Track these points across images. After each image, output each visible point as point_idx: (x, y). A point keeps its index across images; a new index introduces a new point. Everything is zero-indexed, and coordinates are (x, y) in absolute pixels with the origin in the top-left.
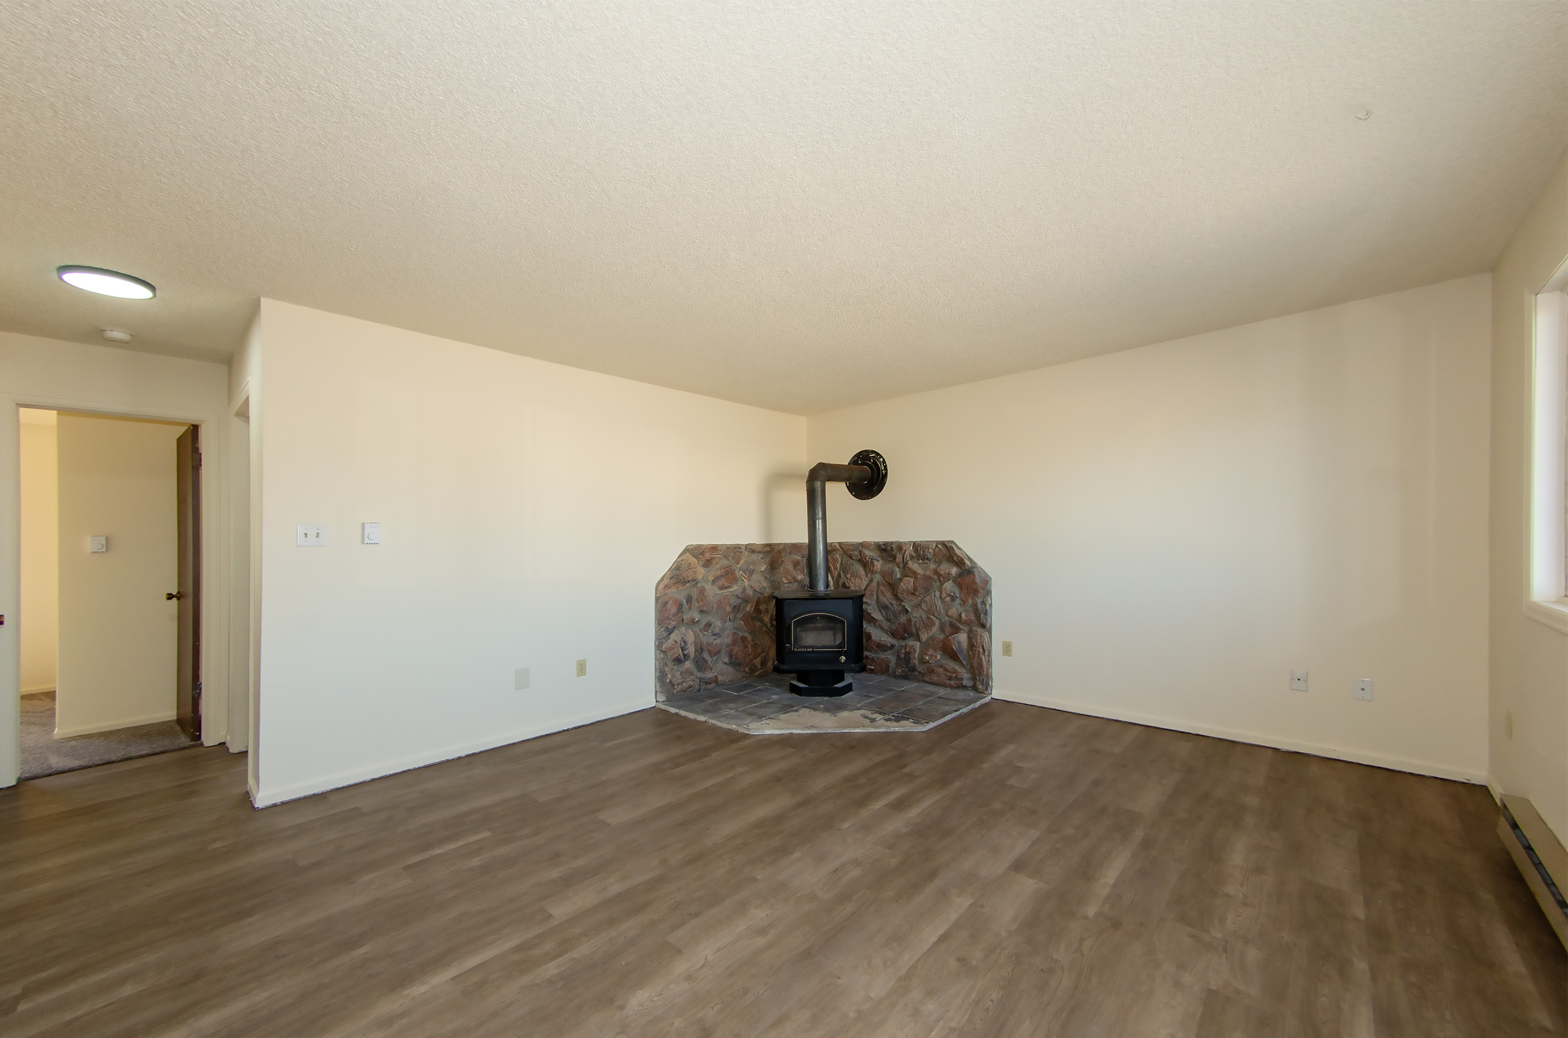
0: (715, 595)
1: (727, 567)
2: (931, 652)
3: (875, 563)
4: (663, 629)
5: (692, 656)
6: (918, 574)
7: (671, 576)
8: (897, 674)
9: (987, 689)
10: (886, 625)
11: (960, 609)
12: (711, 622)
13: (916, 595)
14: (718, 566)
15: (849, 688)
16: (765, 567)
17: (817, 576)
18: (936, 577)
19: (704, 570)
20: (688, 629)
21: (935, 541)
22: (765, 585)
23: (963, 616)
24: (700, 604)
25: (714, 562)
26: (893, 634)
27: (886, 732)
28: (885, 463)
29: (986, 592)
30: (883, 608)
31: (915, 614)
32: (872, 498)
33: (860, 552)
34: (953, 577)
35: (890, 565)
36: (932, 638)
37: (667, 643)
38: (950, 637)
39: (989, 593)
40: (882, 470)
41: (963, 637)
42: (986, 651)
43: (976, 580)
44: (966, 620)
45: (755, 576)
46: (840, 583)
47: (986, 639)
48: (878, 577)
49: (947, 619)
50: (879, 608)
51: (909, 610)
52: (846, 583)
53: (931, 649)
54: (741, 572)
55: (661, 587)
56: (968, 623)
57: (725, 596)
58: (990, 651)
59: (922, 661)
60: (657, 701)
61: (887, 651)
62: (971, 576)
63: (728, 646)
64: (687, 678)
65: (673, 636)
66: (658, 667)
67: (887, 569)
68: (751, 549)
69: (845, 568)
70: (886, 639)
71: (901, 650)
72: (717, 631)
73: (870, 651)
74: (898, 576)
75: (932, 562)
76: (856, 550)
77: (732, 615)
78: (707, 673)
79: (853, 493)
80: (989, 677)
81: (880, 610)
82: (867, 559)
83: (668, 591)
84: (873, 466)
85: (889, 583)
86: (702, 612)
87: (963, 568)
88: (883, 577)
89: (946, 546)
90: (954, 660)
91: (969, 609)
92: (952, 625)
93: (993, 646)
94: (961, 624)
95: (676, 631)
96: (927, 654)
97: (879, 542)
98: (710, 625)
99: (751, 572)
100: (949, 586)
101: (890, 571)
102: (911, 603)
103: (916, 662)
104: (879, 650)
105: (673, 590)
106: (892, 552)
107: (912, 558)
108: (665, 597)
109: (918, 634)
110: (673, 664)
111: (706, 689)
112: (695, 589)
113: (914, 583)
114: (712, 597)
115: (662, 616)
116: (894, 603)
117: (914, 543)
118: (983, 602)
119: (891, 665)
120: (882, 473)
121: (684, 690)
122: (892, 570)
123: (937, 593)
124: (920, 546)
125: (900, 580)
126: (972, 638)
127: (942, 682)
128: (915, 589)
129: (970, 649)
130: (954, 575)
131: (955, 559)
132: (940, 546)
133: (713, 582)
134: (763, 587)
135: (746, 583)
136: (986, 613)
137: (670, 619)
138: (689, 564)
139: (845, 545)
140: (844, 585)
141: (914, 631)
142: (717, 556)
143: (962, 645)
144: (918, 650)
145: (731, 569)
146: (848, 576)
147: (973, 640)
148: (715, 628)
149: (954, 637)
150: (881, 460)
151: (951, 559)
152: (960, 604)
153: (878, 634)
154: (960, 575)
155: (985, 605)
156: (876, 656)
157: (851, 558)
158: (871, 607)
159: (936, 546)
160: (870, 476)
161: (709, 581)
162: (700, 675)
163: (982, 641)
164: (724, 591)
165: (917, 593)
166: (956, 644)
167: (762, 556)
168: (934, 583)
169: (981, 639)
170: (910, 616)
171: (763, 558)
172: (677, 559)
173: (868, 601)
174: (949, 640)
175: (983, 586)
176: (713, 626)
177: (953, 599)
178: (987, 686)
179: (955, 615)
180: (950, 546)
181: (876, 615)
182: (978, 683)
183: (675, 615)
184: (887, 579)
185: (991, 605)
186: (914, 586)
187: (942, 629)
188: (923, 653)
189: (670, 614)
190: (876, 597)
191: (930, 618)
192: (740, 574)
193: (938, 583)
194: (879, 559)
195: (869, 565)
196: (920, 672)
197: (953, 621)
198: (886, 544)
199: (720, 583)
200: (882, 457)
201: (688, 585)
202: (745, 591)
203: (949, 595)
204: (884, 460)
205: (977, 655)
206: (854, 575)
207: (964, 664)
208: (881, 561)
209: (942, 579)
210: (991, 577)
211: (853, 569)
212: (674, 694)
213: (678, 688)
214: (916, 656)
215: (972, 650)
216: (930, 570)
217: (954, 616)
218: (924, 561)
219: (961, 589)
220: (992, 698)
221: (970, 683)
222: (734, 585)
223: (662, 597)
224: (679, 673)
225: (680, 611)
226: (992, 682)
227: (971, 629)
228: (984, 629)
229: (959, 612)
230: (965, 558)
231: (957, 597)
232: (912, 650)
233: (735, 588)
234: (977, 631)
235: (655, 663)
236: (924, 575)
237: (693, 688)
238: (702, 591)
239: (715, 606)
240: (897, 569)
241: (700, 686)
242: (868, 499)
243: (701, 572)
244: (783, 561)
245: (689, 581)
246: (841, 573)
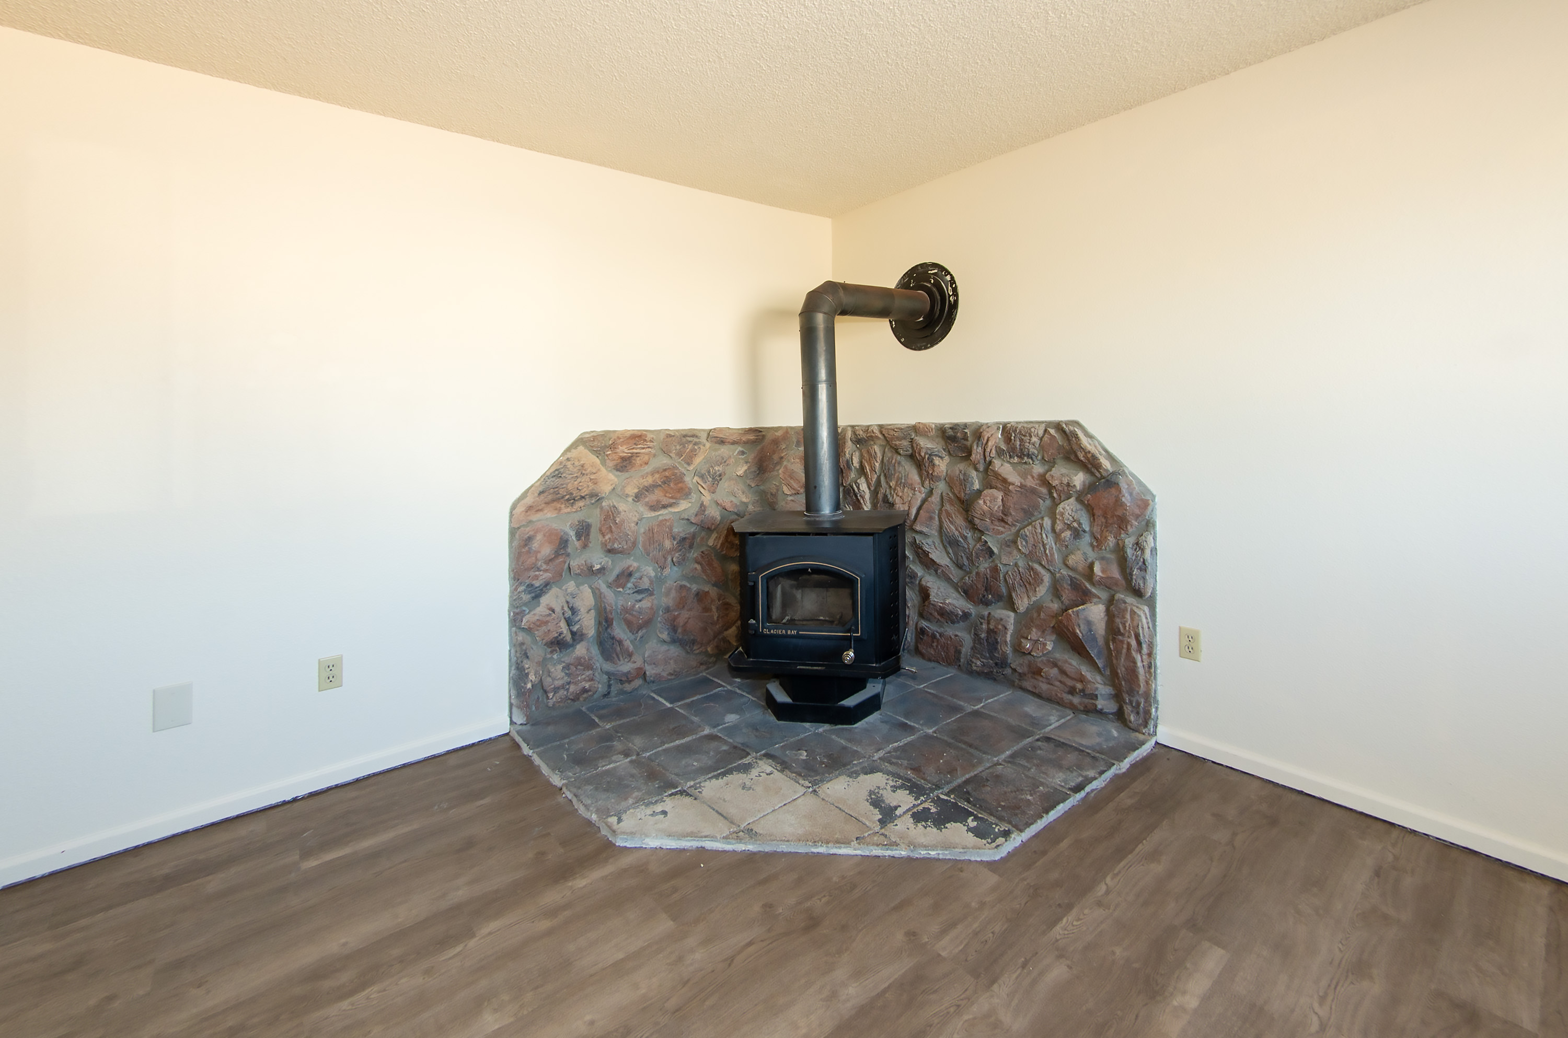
0: (641, 520)
1: (665, 470)
2: (1034, 634)
3: (937, 461)
4: (522, 588)
5: (591, 632)
6: (1010, 484)
7: (541, 489)
8: (975, 668)
9: (1146, 724)
10: (955, 574)
11: (1092, 555)
12: (631, 569)
13: (1006, 523)
14: (648, 469)
15: (873, 704)
16: (745, 467)
17: (815, 487)
18: (1044, 490)
19: (616, 476)
20: (583, 584)
21: (1042, 422)
22: (744, 500)
23: (1097, 569)
24: (607, 537)
25: (638, 461)
26: (967, 593)
27: (909, 859)
28: (955, 283)
29: (1144, 523)
30: (950, 543)
31: (1005, 560)
32: (932, 346)
33: (912, 441)
34: (1076, 491)
35: (962, 466)
36: (1038, 607)
37: (532, 613)
38: (1070, 611)
39: (1149, 525)
40: (950, 296)
41: (1095, 612)
42: (1144, 646)
43: (1123, 499)
44: (1102, 578)
45: (725, 485)
46: (880, 496)
47: (1144, 620)
48: (941, 487)
49: (1065, 573)
50: (942, 541)
51: (995, 550)
52: (889, 496)
53: (1034, 630)
54: (696, 478)
55: (520, 509)
56: (1107, 584)
57: (662, 521)
58: (1151, 646)
59: (1018, 650)
60: (512, 723)
61: (958, 622)
62: (1113, 491)
63: (667, 610)
64: (578, 675)
65: (545, 600)
66: (514, 659)
67: (958, 472)
68: (718, 438)
69: (887, 471)
70: (955, 602)
71: (981, 624)
72: (645, 583)
73: (929, 620)
74: (977, 486)
75: (1037, 462)
76: (905, 438)
77: (677, 555)
78: (622, 662)
79: (903, 340)
80: (1149, 698)
81: (945, 547)
82: (923, 454)
83: (535, 517)
84: (934, 289)
85: (959, 499)
86: (610, 551)
87: (1098, 475)
88: (950, 486)
89: (1064, 432)
90: (1079, 654)
91: (1108, 556)
92: (1075, 586)
93: (1158, 635)
94: (1093, 584)
95: (554, 591)
96: (1027, 638)
97: (943, 425)
98: (630, 575)
99: (717, 479)
100: (1069, 508)
101: (962, 477)
102: (999, 536)
103: (1008, 650)
104: (942, 620)
105: (549, 514)
106: (966, 442)
107: (1000, 452)
108: (528, 529)
109: (1010, 597)
110: (550, 650)
111: (622, 692)
112: (598, 510)
113: (1002, 500)
114: (633, 525)
115: (520, 563)
116: (969, 535)
117: (1005, 426)
118: (1137, 544)
119: (964, 650)
120: (950, 301)
121: (571, 697)
122: (965, 474)
123: (1047, 522)
124: (1015, 431)
125: (979, 493)
126: (1114, 616)
127: (1057, 695)
128: (1005, 512)
129: (1111, 637)
130: (1078, 488)
131: (1081, 456)
132: (1052, 431)
133: (638, 497)
134: (742, 502)
135: (707, 498)
136: (1144, 568)
137: (539, 570)
138: (582, 466)
139: (888, 429)
140: (886, 500)
141: (1004, 590)
142: (644, 451)
143: (1093, 628)
144: (1011, 628)
145: (675, 474)
146: (892, 484)
147: (1118, 620)
148: (641, 579)
149: (1077, 612)
150: (948, 278)
151: (1072, 457)
152: (1091, 545)
153: (942, 590)
154: (1090, 488)
155: (1143, 550)
156: (939, 631)
157: (896, 451)
158: (930, 541)
159: (1046, 431)
160: (928, 308)
161: (627, 496)
162: (608, 667)
163: (1135, 624)
164: (659, 513)
165: (1010, 520)
166: (1082, 627)
167: (740, 449)
168: (1041, 502)
169: (1132, 619)
170: (997, 562)
171: (743, 453)
172: (560, 457)
173: (925, 530)
174: (1069, 618)
175: (1137, 511)
176: (637, 575)
177: (1077, 534)
178: (1146, 718)
179: (1081, 566)
180: (1071, 432)
181: (938, 555)
182: (1127, 709)
183: (549, 561)
184: (956, 492)
185: (1154, 550)
186: (1003, 506)
187: (1056, 591)
188: (1020, 635)
189: (537, 560)
190: (937, 523)
191: (1032, 569)
192: (694, 481)
193: (1048, 502)
194: (944, 454)
195: (927, 465)
196: (1014, 670)
197: (1077, 577)
198: (954, 427)
199: (652, 498)
200: (949, 273)
201: (581, 503)
202: (704, 511)
203: (1069, 527)
204: (952, 278)
205: (1124, 651)
206: (901, 482)
207: (1100, 665)
208: (947, 458)
209: (1055, 495)
210: (1154, 493)
211: (900, 472)
212: (547, 706)
213: (553, 698)
214: (1008, 639)
215: (1114, 640)
216: (1033, 477)
217: (1080, 569)
218: (1023, 459)
219: (1094, 515)
220: (1157, 743)
221: (1109, 706)
222: (682, 501)
223: (522, 529)
224: (560, 667)
225: (562, 552)
226: (1157, 708)
227: (1113, 596)
228: (1140, 600)
229: (1090, 560)
230: (1101, 454)
231: (1084, 531)
232: (1000, 627)
233: (684, 505)
234: (1125, 603)
235: (510, 651)
236: (1022, 486)
237: (590, 693)
238: (611, 516)
239: (641, 539)
240: (974, 474)
241: (609, 686)
242: (926, 348)
243: (608, 480)
244: (782, 458)
245: (583, 498)
246: (882, 478)
